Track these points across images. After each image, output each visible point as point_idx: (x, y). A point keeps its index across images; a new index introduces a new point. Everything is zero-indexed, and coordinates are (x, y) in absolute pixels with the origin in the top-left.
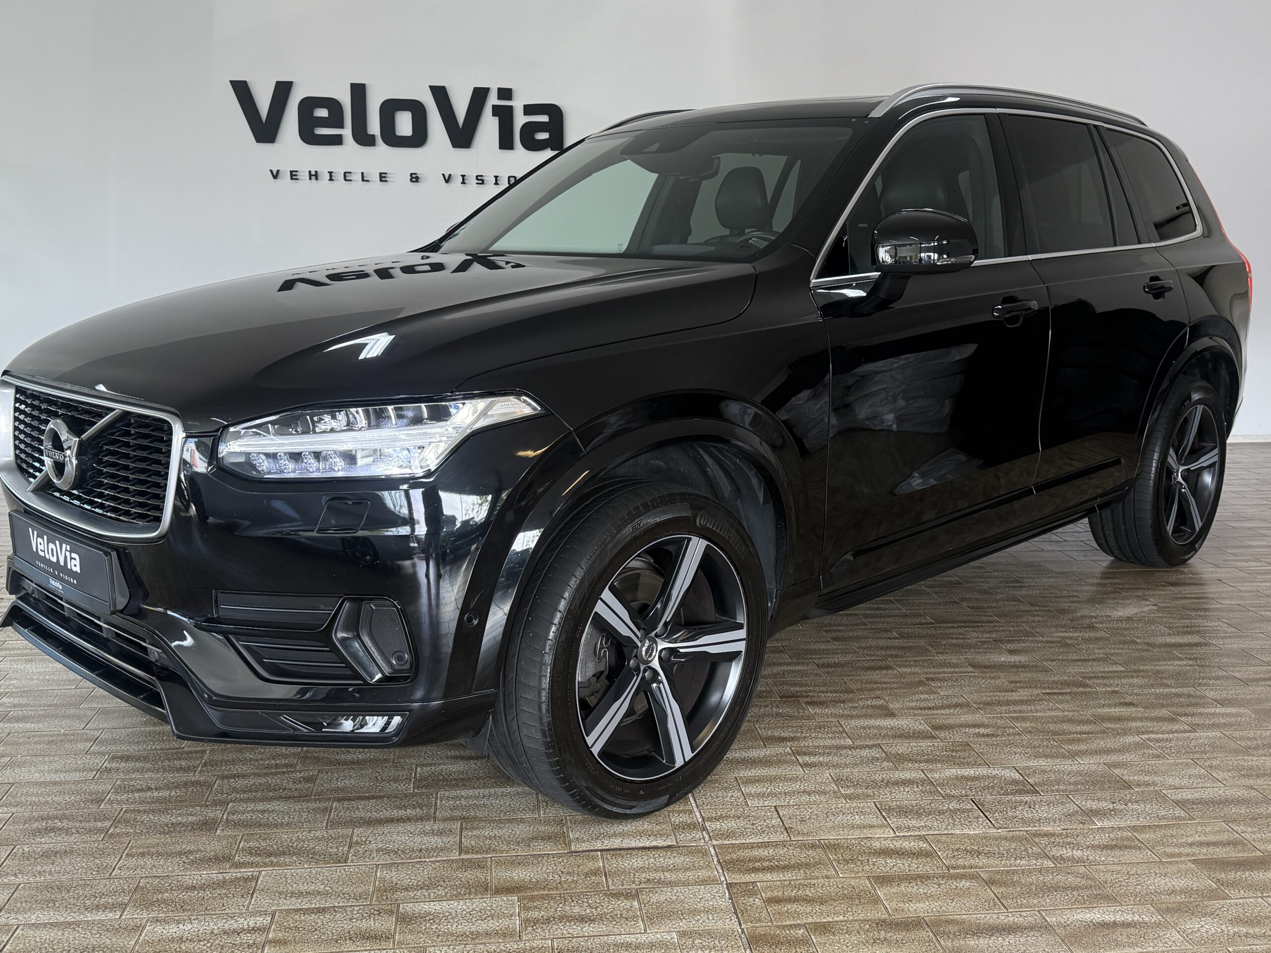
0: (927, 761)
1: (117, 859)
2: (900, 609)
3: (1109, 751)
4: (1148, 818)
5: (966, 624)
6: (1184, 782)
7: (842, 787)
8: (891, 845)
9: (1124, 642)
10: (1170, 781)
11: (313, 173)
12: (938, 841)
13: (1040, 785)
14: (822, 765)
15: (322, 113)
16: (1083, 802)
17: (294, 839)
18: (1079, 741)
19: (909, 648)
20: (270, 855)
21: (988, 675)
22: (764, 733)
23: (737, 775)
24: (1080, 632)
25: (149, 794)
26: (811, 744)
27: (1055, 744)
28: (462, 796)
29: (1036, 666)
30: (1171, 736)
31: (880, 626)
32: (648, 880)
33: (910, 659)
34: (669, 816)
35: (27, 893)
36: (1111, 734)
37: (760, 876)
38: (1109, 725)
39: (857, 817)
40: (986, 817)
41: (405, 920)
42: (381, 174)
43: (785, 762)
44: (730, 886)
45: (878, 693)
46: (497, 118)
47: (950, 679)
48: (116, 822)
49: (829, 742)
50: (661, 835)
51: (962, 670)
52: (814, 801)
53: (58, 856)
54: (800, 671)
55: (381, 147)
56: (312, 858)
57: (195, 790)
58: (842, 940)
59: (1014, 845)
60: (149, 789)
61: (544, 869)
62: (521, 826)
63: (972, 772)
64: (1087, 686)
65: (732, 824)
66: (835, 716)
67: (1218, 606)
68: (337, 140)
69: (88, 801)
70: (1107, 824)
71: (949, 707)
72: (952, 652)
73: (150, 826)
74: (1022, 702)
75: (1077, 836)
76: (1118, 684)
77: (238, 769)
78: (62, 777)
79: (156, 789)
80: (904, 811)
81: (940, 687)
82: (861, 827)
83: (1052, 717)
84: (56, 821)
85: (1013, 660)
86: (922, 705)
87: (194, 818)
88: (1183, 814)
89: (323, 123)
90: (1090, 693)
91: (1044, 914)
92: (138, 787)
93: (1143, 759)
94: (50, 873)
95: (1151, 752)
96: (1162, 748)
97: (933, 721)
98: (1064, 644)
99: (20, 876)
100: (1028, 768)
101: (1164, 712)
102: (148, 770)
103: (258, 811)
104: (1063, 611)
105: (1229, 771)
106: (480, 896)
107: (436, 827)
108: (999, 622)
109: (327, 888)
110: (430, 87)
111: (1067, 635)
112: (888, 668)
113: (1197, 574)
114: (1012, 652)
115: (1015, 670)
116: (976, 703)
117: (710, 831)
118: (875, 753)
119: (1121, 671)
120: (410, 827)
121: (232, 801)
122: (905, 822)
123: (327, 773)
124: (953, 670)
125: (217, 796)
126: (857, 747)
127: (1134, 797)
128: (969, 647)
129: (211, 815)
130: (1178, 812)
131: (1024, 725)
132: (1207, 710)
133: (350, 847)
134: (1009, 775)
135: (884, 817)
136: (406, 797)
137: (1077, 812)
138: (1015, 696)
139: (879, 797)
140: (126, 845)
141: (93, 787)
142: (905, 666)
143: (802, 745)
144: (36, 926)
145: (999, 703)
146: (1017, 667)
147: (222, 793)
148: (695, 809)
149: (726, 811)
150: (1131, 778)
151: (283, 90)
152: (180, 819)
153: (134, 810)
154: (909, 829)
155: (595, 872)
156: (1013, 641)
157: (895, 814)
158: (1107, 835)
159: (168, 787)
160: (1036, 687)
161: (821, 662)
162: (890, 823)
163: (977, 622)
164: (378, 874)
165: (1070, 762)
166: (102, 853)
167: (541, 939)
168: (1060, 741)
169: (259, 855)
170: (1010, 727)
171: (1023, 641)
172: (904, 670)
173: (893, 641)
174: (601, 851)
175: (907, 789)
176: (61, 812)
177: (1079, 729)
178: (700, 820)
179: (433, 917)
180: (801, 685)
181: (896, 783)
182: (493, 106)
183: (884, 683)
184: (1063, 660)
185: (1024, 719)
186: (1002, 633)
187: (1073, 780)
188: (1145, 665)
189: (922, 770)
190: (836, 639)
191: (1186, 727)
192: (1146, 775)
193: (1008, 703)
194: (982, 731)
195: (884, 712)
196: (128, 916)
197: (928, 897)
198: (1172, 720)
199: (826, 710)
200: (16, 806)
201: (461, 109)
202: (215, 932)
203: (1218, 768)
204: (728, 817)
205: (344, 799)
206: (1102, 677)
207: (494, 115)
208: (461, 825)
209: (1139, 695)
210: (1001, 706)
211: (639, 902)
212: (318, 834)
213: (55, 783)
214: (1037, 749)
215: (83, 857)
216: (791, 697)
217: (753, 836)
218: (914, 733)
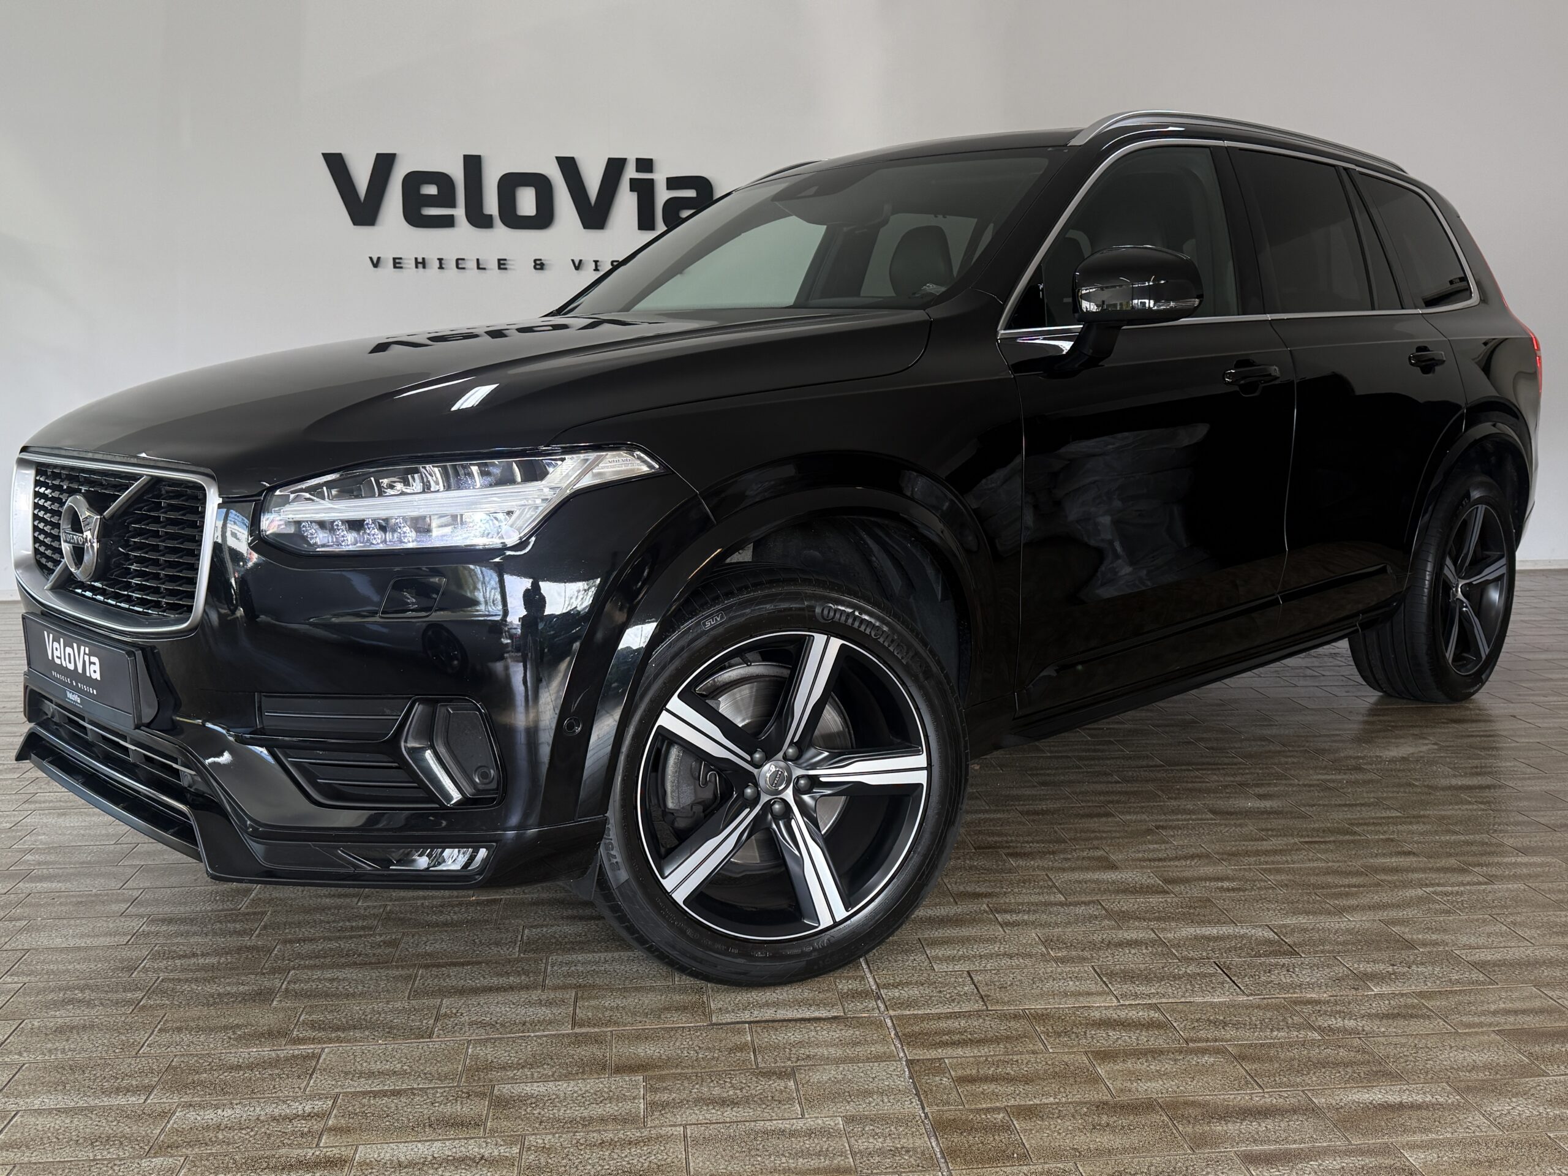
0: (1158, 919)
1: (147, 1035)
2: (1123, 751)
3: (1384, 907)
4: (1438, 982)
5: (1204, 767)
6: (1481, 941)
7: (1052, 949)
8: (1114, 1015)
9: (1400, 785)
10: (1464, 940)
11: (420, 260)
12: (1173, 1010)
13: (1300, 945)
14: (1026, 924)
15: (431, 190)
16: (1356, 966)
17: (368, 1010)
18: (1347, 895)
19: (1134, 793)
20: (338, 1029)
21: (1232, 822)
22: (954, 888)
23: (921, 937)
24: (1345, 774)
25: (193, 960)
26: (1013, 901)
27: (1318, 898)
28: (579, 961)
29: (1291, 813)
30: (1462, 889)
31: (1097, 769)
32: (808, 1056)
33: (1135, 805)
34: (835, 982)
35: (33, 1074)
36: (1387, 887)
37: (949, 1051)
38: (1384, 877)
39: (1071, 983)
40: (1234, 982)
41: (501, 1104)
42: (499, 260)
43: (981, 921)
44: (910, 1063)
45: (1095, 843)
46: (636, 193)
47: (1186, 827)
48: (150, 992)
49: (1034, 899)
50: (825, 1004)
51: (1200, 817)
52: (1018, 965)
53: (75, 1031)
54: (1000, 819)
55: (500, 230)
56: (389, 1032)
57: (250, 956)
58: (1052, 1127)
59: (1269, 1014)
60: (194, 955)
61: (678, 1044)
62: (651, 995)
63: (1215, 931)
64: (1355, 833)
65: (915, 992)
66: (1043, 869)
67: (1513, 745)
68: (448, 222)
69: (118, 969)
70: (1386, 989)
71: (1186, 858)
72: (1187, 797)
73: (192, 998)
74: (1275, 852)
75: (1349, 1003)
76: (1394, 832)
77: (306, 932)
78: (88, 942)
79: (203, 955)
80: (1129, 976)
81: (1173, 836)
82: (1077, 994)
83: (1313, 869)
84: (76, 992)
85: (1263, 805)
86: (1150, 856)
87: (246, 988)
88: (1481, 977)
89: (431, 201)
90: (1359, 841)
91: (1309, 1094)
92: (181, 953)
93: (1429, 915)
94: (63, 1051)
95: (1438, 907)
96: (1452, 903)
97: (1165, 873)
98: (1324, 787)
99: (25, 1054)
100: (1285, 926)
101: (1452, 862)
102: (195, 934)
103: (325, 979)
104: (1323, 751)
105: (1538, 928)
106: (596, 1076)
107: (544, 997)
108: (1244, 764)
109: (405, 1068)
110: (557, 158)
111: (1329, 777)
112: (1108, 815)
113: (1485, 710)
114: (1261, 797)
115: (1265, 816)
116: (1218, 853)
117: (886, 1000)
118: (1092, 910)
119: (1397, 817)
120: (513, 997)
121: (294, 969)
122: (1131, 988)
123: (413, 936)
124: (1189, 817)
125: (276, 962)
126: (1071, 904)
127: (1419, 959)
128: (1208, 791)
129: (267, 984)
130: (1475, 975)
131: (1278, 877)
132: (1506, 860)
133: (436, 1020)
134: (1261, 934)
135: (1104, 982)
136: (510, 962)
137: (1347, 976)
138: (1266, 845)
139: (1098, 960)
140: (159, 1019)
141: (126, 953)
142: (1129, 813)
143: (1002, 901)
144: (39, 1112)
145: (1247, 854)
146: (1269, 813)
147: (283, 959)
148: (868, 975)
149: (906, 977)
150: (1415, 937)
151: (384, 164)
152: (228, 988)
153: (173, 979)
154: (1136, 996)
155: (741, 1048)
156: (1262, 784)
157: (1119, 980)
158: (1387, 1002)
159: (217, 953)
160: (1292, 835)
161: (1026, 808)
162: (1113, 989)
163: (1217, 764)
164: (470, 1050)
165: (1337, 919)
166: (130, 1028)
167: (671, 1126)
168: (1323, 895)
169: (324, 1029)
170: (1261, 880)
171: (1275, 785)
172: (1128, 817)
173: (1113, 785)
174: (750, 1023)
175: (1133, 951)
176: (82, 982)
177: (1346, 881)
178: (874, 988)
179: (537, 1101)
180: (1000, 834)
181: (1120, 944)
182: (631, 179)
183: (1104, 832)
184: (1324, 805)
185: (1278, 871)
186: (1248, 776)
187: (1341, 939)
188: (1426, 810)
189: (1152, 929)
190: (1044, 784)
191: (1481, 879)
192: (1433, 933)
193: (1257, 853)
194: (1226, 884)
195: (1104, 864)
196: (155, 1101)
197: (1160, 1075)
198: (1463, 871)
199: (1032, 863)
200: (30, 975)
201: (593, 182)
202: (262, 1118)
203: (1522, 924)
204: (908, 984)
205: (434, 966)
206: (1374, 823)
207: (631, 190)
208: (577, 994)
209: (1420, 842)
210: (1249, 856)
211: (796, 1082)
212: (398, 1005)
213: (79, 949)
214: (1296, 905)
215: (105, 1033)
216: (989, 848)
217: (940, 1005)
218: (1141, 888)
